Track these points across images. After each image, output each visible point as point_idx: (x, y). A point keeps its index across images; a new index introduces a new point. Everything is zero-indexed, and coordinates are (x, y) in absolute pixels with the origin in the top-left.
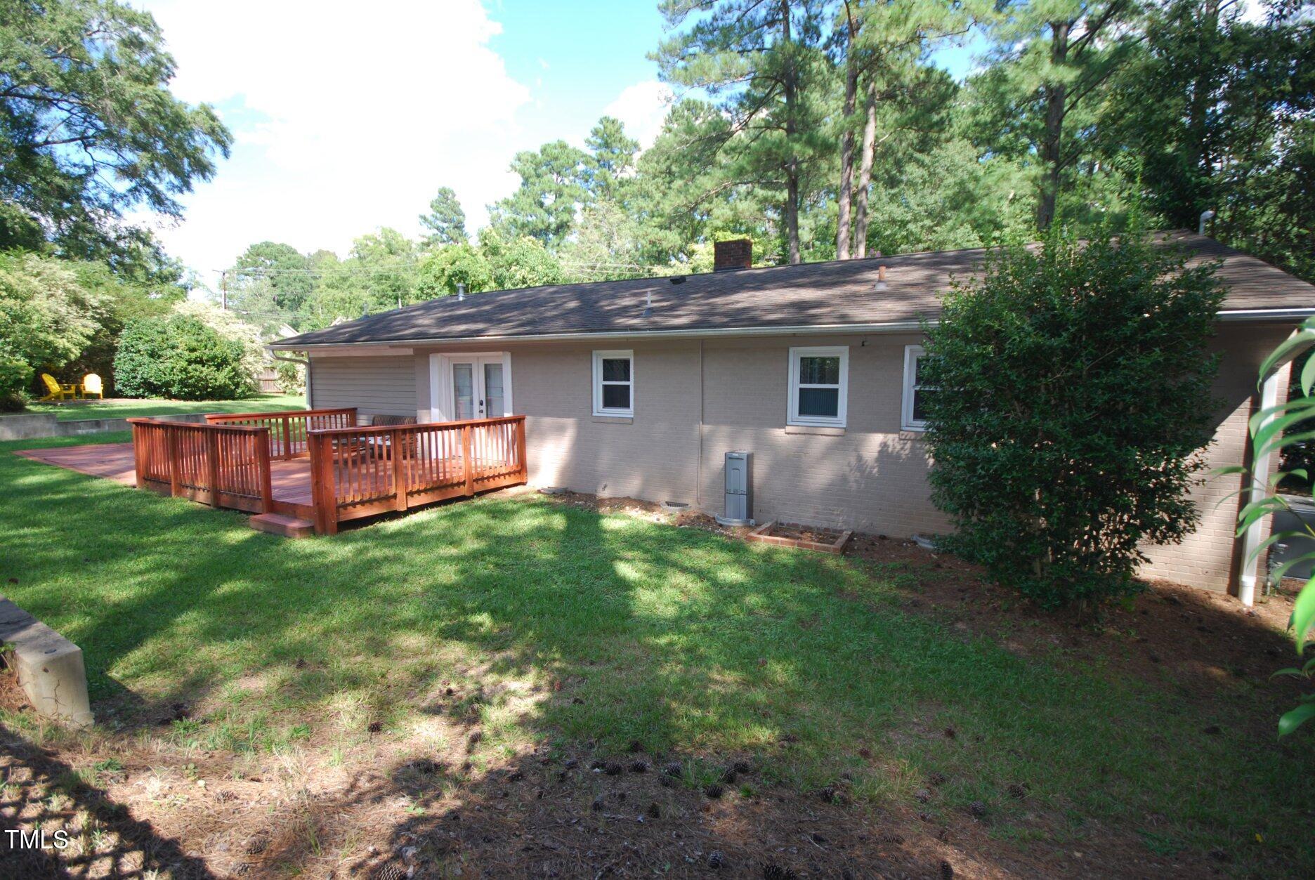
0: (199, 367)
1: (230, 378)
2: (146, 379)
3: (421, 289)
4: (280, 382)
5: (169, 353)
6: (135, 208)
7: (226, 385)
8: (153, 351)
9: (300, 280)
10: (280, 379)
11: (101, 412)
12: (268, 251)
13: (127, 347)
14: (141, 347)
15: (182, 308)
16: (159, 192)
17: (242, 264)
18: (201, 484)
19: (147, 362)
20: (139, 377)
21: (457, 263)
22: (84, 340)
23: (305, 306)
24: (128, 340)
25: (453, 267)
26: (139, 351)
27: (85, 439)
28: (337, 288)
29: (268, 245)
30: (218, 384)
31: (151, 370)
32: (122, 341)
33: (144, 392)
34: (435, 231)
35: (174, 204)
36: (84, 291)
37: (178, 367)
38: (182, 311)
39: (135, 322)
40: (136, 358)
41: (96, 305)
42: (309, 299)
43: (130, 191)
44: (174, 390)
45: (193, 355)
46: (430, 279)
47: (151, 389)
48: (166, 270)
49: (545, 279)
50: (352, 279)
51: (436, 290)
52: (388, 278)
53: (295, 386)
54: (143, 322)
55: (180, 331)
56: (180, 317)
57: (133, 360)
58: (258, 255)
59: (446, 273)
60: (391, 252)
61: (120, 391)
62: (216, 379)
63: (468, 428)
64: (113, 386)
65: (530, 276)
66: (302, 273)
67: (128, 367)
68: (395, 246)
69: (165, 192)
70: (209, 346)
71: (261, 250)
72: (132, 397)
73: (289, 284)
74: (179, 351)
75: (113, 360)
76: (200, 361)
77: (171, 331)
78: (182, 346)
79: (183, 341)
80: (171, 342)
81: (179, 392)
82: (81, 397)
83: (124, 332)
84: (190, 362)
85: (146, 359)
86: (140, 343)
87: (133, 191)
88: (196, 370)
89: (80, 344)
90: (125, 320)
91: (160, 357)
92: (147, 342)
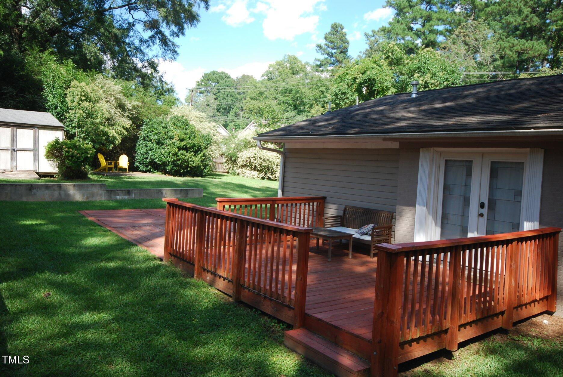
0: (184, 152)
1: (201, 161)
2: (153, 160)
3: (336, 95)
4: (226, 164)
5: (168, 142)
6: (152, 48)
7: (199, 166)
8: (159, 140)
9: (231, 95)
10: (226, 162)
11: (129, 182)
12: (214, 77)
13: (144, 137)
14: (152, 137)
15: (176, 111)
16: (165, 37)
17: (199, 85)
18: (223, 273)
19: (155, 148)
20: (149, 158)
21: (368, 72)
22: (124, 131)
23: (232, 112)
24: (146, 132)
25: (364, 76)
26: (151, 140)
27: (123, 204)
28: (257, 99)
29: (214, 73)
30: (194, 165)
31: (157, 154)
32: (142, 133)
33: (150, 169)
34: (326, 56)
35: (173, 44)
36: (125, 99)
37: (173, 152)
38: (176, 113)
39: (151, 120)
40: (149, 145)
41: (131, 108)
42: (235, 108)
43: (150, 37)
44: (168, 168)
45: (182, 144)
46: (344, 86)
47: (155, 166)
48: (166, 87)
49: (445, 83)
50: (267, 93)
51: (348, 96)
52: (290, 92)
53: (235, 168)
54: (155, 120)
55: (175, 127)
56: (176, 117)
57: (147, 146)
58: (208, 80)
59: (358, 81)
60: (293, 74)
61: (137, 167)
62: (193, 162)
63: (515, 243)
64: (133, 163)
65: (432, 81)
66: (232, 90)
67: (143, 151)
68: (296, 68)
69: (169, 37)
70: (191, 137)
71: (210, 76)
72: (143, 172)
73: (224, 98)
74: (174, 141)
75: (135, 146)
76: (185, 148)
77: (170, 126)
78: (176, 137)
79: (177, 133)
80: (170, 134)
81: (171, 169)
82: (116, 170)
83: (144, 127)
84: (180, 149)
85: (154, 146)
86: (152, 134)
87: (152, 37)
88: (182, 154)
89: (121, 134)
90: (145, 119)
91: (163, 144)
92: (156, 134)
